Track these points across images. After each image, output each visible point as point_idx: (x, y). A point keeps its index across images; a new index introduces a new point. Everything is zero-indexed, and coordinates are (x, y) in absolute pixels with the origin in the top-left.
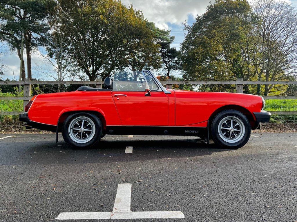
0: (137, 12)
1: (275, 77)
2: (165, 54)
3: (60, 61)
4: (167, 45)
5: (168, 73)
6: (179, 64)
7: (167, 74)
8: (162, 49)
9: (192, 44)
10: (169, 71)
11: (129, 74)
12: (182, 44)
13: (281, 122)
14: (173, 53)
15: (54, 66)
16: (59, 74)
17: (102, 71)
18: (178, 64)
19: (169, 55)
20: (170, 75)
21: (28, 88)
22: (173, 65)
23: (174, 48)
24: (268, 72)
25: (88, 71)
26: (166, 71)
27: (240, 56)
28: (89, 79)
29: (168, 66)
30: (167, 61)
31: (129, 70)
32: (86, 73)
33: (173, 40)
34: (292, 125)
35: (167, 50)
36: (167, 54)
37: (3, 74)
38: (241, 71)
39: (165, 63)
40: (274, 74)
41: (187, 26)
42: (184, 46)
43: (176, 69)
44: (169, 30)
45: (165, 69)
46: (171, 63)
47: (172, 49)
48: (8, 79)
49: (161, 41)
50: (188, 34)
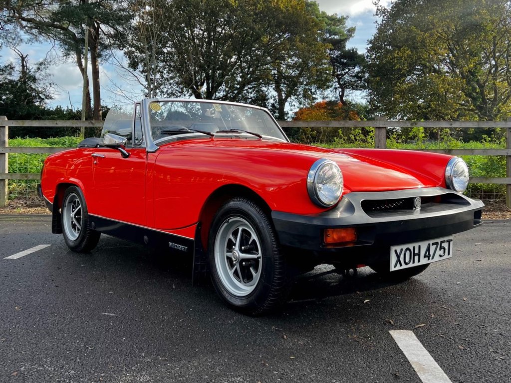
2: (337, 61)
4: (341, 45)
5: (342, 97)
6: (363, 79)
7: (339, 98)
9: (390, 42)
10: (343, 92)
12: (371, 42)
14: (352, 58)
15: (142, 84)
17: (223, 93)
18: (360, 78)
19: (343, 62)
20: (344, 98)
22: (351, 81)
23: (353, 50)
25: (199, 93)
26: (338, 91)
27: (480, 64)
29: (341, 83)
30: (339, 73)
32: (195, 96)
33: (353, 35)
35: (339, 52)
36: (340, 60)
37: (51, 98)
38: (482, 91)
39: (336, 78)
41: (380, 8)
43: (356, 88)
44: (345, 17)
45: (336, 89)
46: (347, 77)
47: (349, 50)
48: (59, 107)
49: (330, 36)
50: (382, 22)
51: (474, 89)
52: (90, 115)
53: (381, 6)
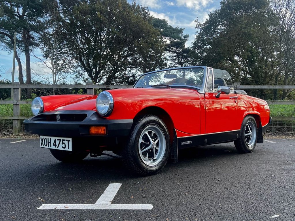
0: (142, 9)
35: (182, 50)
41: (199, 24)
50: (200, 32)
53: (199, 23)
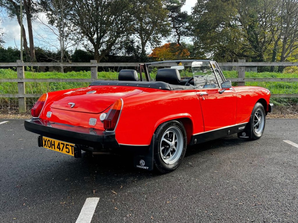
1: (293, 45)
2: (176, 19)
3: (62, 29)
4: (178, 9)
5: (178, 40)
6: (191, 30)
7: (177, 41)
8: (172, 13)
9: (205, 8)
10: (179, 37)
11: (136, 42)
12: (193, 8)
13: (283, 105)
14: (184, 17)
15: (56, 34)
16: (61, 43)
17: (107, 39)
18: (189, 30)
19: (179, 20)
20: (180, 42)
21: (21, 69)
22: (184, 31)
23: (185, 12)
24: (285, 39)
25: (92, 39)
26: (176, 37)
27: (256, 21)
28: (93, 47)
29: (178, 32)
30: (177, 26)
31: (136, 37)
32: (90, 41)
33: (185, 3)
34: (294, 108)
36: (178, 19)
37: (4, 42)
38: (257, 37)
39: (175, 29)
40: (292, 41)
42: (196, 10)
43: (187, 35)
45: (175, 35)
46: (182, 29)
47: (183, 13)
48: (10, 47)
49: (171, 4)
51: (252, 36)
52: (28, 53)
